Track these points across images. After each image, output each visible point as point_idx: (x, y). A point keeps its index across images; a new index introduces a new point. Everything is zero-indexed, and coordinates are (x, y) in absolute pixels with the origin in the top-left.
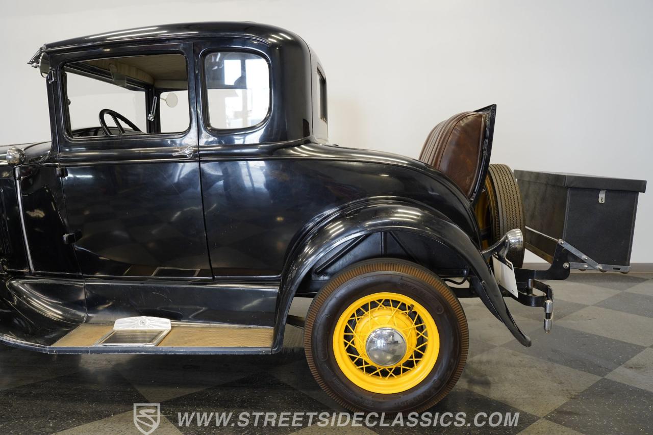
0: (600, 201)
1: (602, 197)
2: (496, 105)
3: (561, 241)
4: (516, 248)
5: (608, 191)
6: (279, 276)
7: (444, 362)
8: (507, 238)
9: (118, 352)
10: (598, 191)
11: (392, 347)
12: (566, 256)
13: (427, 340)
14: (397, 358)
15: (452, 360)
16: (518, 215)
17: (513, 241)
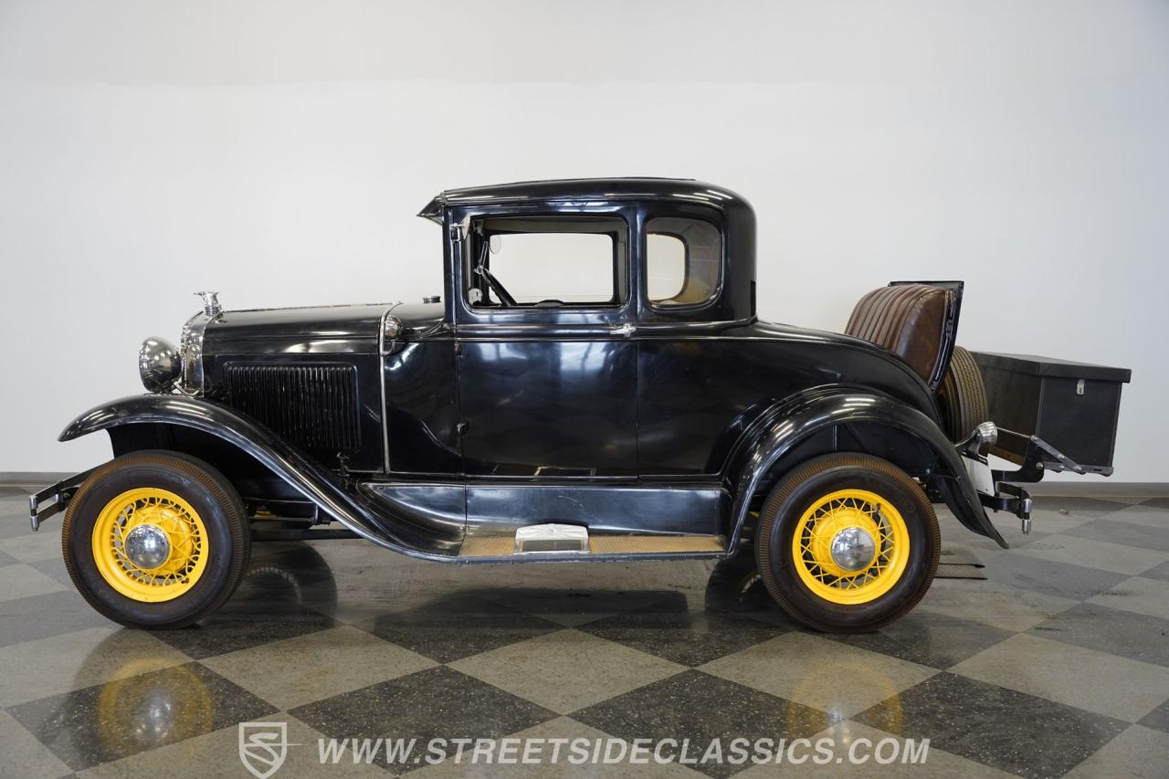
0: (1078, 392)
1: (1080, 387)
2: (963, 283)
3: (1034, 438)
4: (988, 443)
5: (1087, 381)
6: (718, 474)
7: (914, 566)
8: (979, 431)
9: (546, 560)
10: (1076, 380)
11: (855, 552)
12: (1040, 455)
13: (892, 545)
14: (859, 565)
15: (923, 565)
16: (982, 408)
17: (984, 435)
